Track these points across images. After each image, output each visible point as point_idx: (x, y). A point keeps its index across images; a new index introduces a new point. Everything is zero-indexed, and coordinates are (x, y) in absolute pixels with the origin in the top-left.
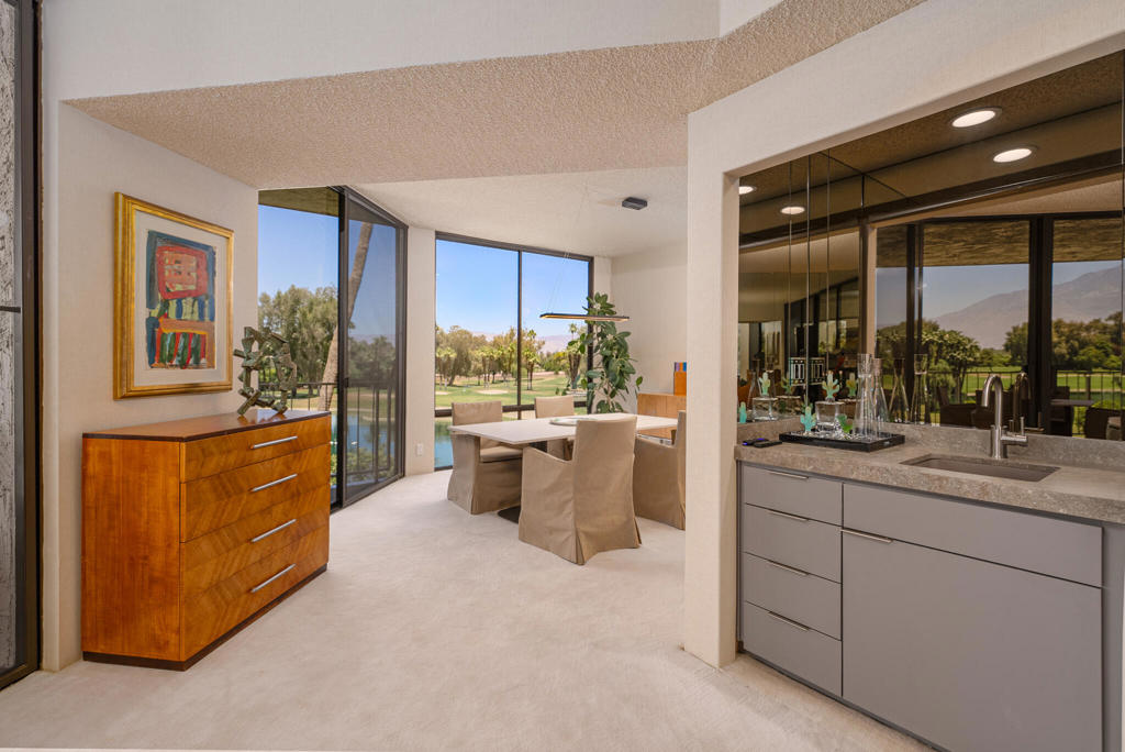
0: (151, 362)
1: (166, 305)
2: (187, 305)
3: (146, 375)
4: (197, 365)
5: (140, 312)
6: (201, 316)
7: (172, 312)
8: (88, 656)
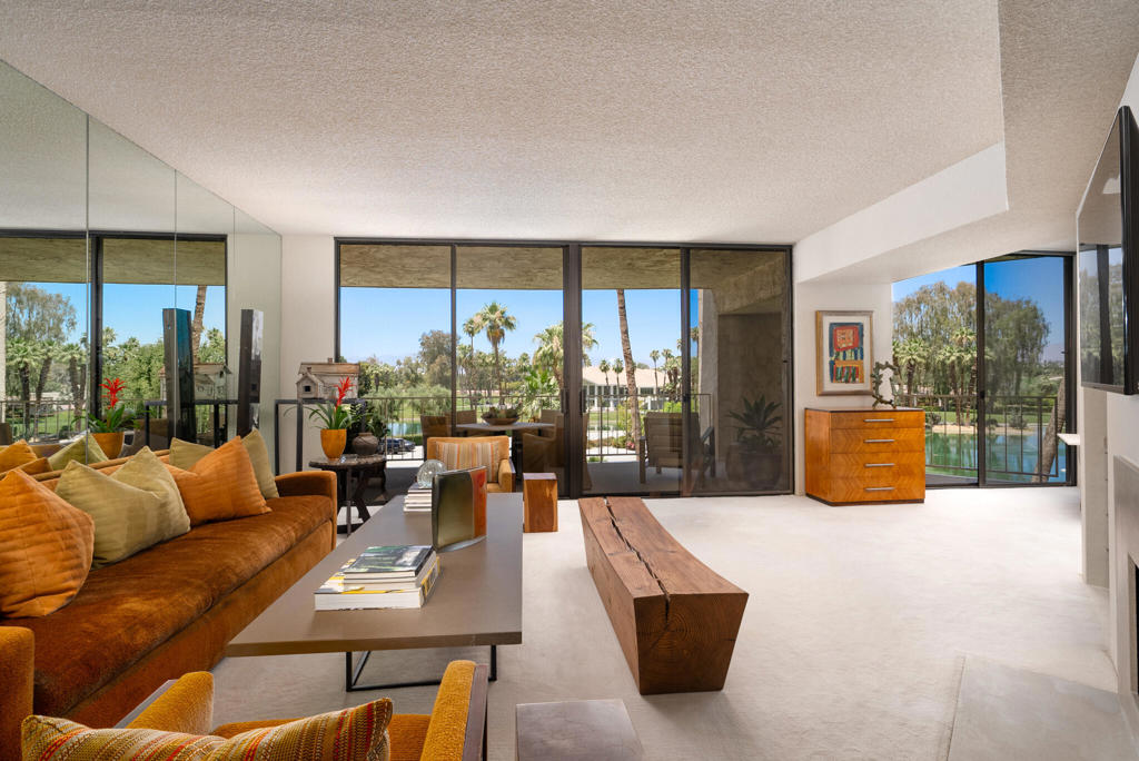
0: (832, 380)
1: (838, 354)
2: (848, 353)
3: (829, 386)
4: (854, 381)
5: (827, 359)
6: (856, 358)
7: (841, 357)
8: (808, 495)
